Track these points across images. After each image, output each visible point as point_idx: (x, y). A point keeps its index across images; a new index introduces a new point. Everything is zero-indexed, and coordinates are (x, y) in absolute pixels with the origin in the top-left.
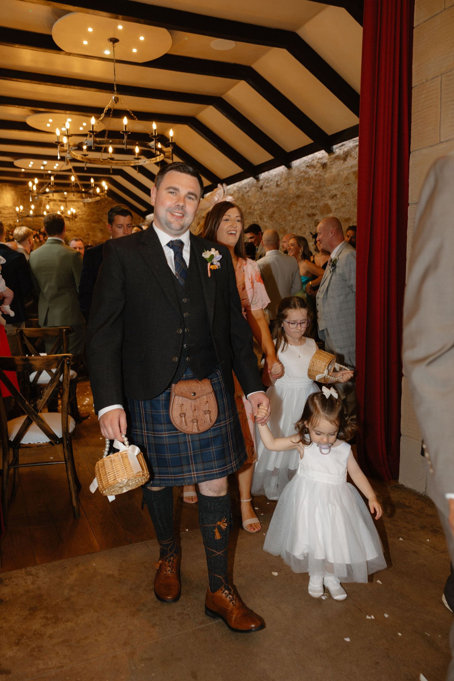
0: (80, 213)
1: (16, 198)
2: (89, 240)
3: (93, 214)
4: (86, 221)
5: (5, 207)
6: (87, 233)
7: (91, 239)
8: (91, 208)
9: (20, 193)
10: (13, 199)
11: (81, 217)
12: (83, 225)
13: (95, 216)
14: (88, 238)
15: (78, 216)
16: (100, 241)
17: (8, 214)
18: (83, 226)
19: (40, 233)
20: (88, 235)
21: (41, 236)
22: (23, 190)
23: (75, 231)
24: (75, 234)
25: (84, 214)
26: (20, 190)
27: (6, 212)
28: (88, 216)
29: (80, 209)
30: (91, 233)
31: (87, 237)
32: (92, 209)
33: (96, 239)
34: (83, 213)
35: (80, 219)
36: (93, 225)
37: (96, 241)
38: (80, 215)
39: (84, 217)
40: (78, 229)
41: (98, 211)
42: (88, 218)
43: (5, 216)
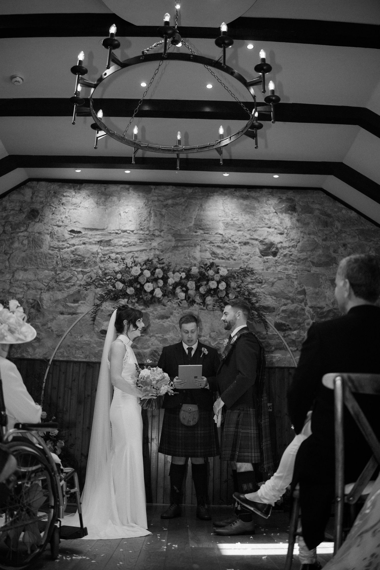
0: (285, 245)
1: (145, 212)
2: (306, 304)
3: (315, 247)
4: (299, 260)
5: (119, 232)
6: (299, 289)
7: (309, 304)
8: (309, 234)
9: (157, 203)
10: (140, 215)
11: (286, 252)
12: (291, 270)
13: (320, 252)
14: (301, 301)
15: (281, 251)
16: (331, 306)
17: (124, 246)
18: (290, 272)
19: (189, 276)
20: (304, 292)
21: (191, 284)
22: (161, 198)
23: (273, 284)
24: (273, 290)
25: (293, 247)
26: (156, 198)
27: (122, 241)
28: (302, 251)
29: (285, 235)
30: (310, 290)
31: (301, 297)
32: (312, 236)
33: (322, 304)
34: (292, 243)
35: (285, 256)
36: (314, 270)
37: (321, 308)
38: (285, 248)
39: (295, 252)
40: (280, 279)
41: (325, 240)
42: (303, 255)
43: (118, 250)
